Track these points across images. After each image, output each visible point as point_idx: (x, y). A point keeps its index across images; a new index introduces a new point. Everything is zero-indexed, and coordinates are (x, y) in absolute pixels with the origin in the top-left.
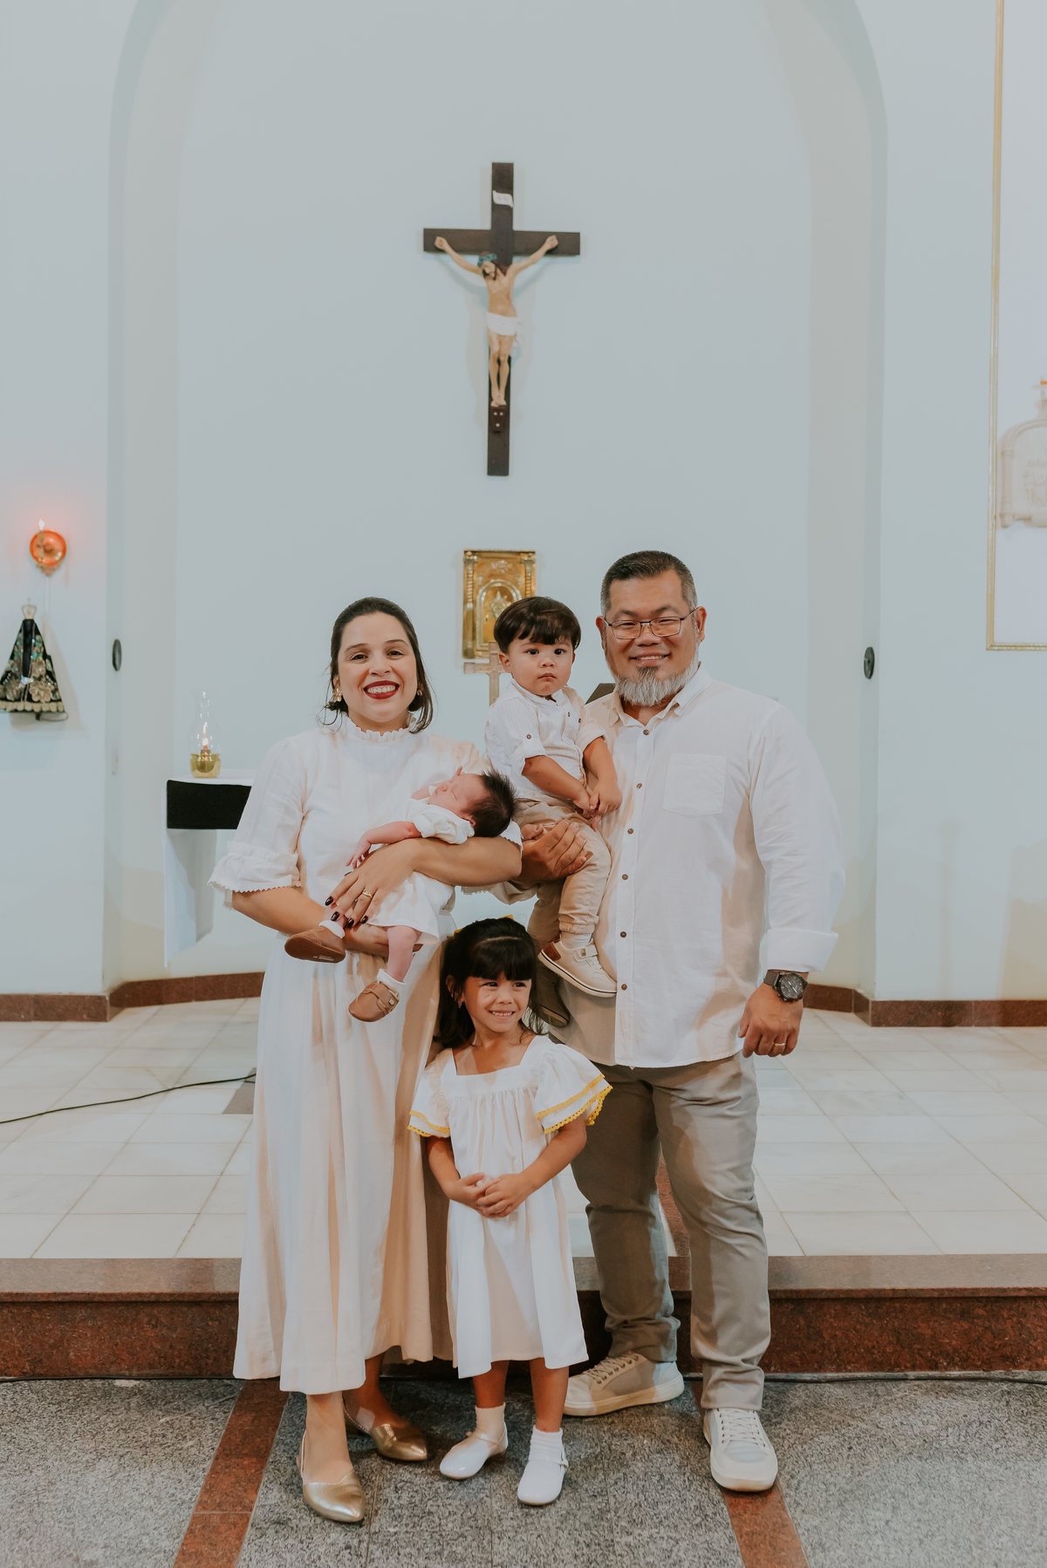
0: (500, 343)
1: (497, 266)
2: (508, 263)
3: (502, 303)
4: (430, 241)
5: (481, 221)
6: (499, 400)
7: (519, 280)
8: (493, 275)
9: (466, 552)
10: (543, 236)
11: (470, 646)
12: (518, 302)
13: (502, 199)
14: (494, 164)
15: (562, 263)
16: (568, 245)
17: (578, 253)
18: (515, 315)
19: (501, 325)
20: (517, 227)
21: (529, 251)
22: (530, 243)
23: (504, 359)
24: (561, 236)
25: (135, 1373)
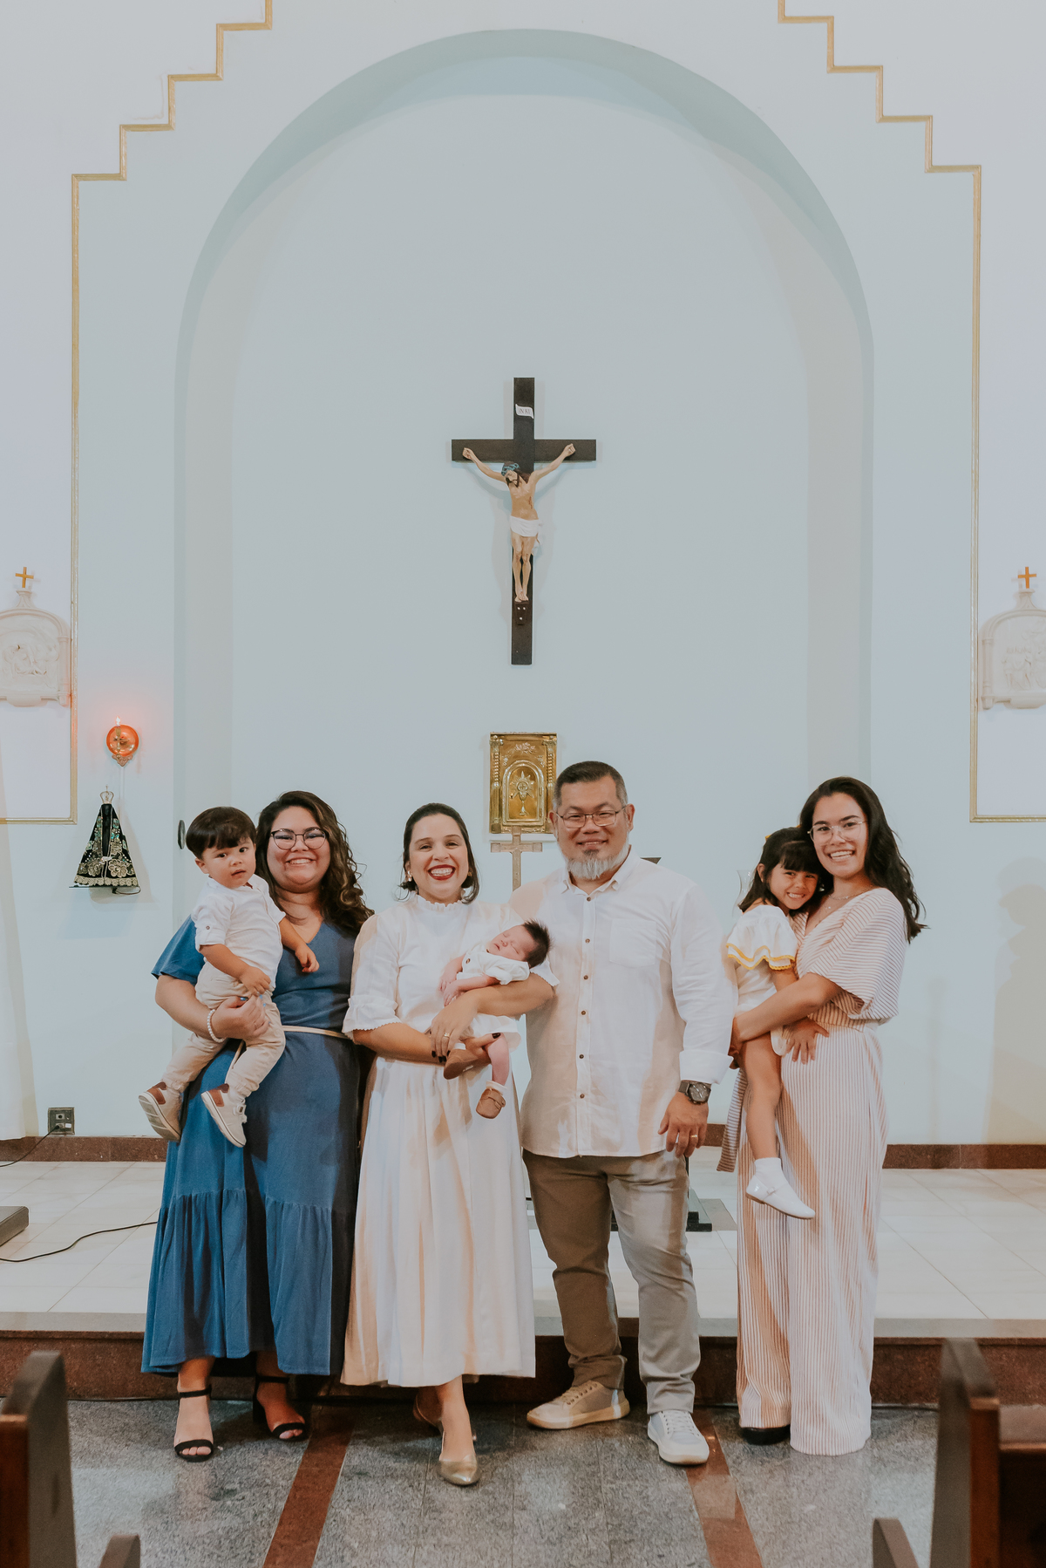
0: (523, 543)
1: (519, 474)
2: (530, 470)
3: (524, 508)
4: (458, 451)
5: (505, 432)
6: (522, 596)
7: (540, 486)
8: (516, 482)
9: (492, 735)
10: (562, 444)
11: (497, 822)
12: (539, 506)
13: (524, 411)
14: (515, 379)
15: (580, 468)
16: (585, 451)
17: (595, 459)
18: (537, 518)
19: (524, 528)
20: (537, 437)
21: (550, 457)
22: (551, 450)
23: (526, 559)
24: (576, 443)
25: (242, 1396)
